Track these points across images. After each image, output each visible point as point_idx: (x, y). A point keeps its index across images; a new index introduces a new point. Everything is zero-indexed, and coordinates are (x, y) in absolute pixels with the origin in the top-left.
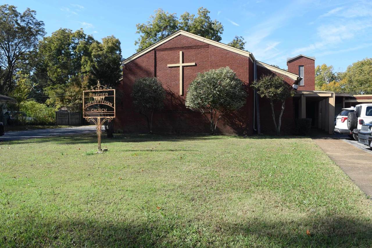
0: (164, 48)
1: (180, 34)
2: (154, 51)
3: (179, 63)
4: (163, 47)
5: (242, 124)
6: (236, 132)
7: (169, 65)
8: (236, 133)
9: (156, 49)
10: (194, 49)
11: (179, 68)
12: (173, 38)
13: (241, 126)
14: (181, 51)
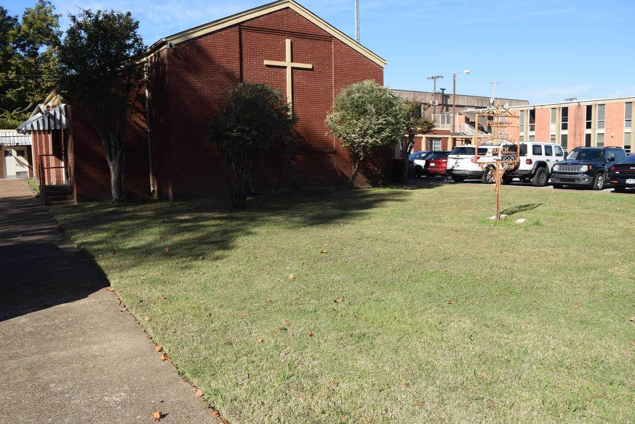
0: (258, 26)
1: (288, 8)
2: (237, 28)
3: (285, 61)
4: (256, 24)
5: (376, 169)
6: (369, 181)
7: (266, 62)
8: (369, 183)
9: (242, 25)
10: (309, 40)
11: (285, 70)
12: (275, 12)
13: (376, 172)
14: (288, 38)
